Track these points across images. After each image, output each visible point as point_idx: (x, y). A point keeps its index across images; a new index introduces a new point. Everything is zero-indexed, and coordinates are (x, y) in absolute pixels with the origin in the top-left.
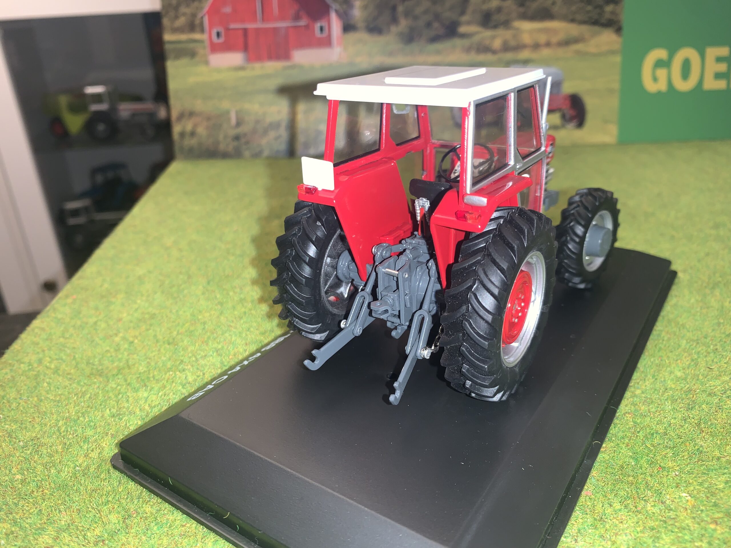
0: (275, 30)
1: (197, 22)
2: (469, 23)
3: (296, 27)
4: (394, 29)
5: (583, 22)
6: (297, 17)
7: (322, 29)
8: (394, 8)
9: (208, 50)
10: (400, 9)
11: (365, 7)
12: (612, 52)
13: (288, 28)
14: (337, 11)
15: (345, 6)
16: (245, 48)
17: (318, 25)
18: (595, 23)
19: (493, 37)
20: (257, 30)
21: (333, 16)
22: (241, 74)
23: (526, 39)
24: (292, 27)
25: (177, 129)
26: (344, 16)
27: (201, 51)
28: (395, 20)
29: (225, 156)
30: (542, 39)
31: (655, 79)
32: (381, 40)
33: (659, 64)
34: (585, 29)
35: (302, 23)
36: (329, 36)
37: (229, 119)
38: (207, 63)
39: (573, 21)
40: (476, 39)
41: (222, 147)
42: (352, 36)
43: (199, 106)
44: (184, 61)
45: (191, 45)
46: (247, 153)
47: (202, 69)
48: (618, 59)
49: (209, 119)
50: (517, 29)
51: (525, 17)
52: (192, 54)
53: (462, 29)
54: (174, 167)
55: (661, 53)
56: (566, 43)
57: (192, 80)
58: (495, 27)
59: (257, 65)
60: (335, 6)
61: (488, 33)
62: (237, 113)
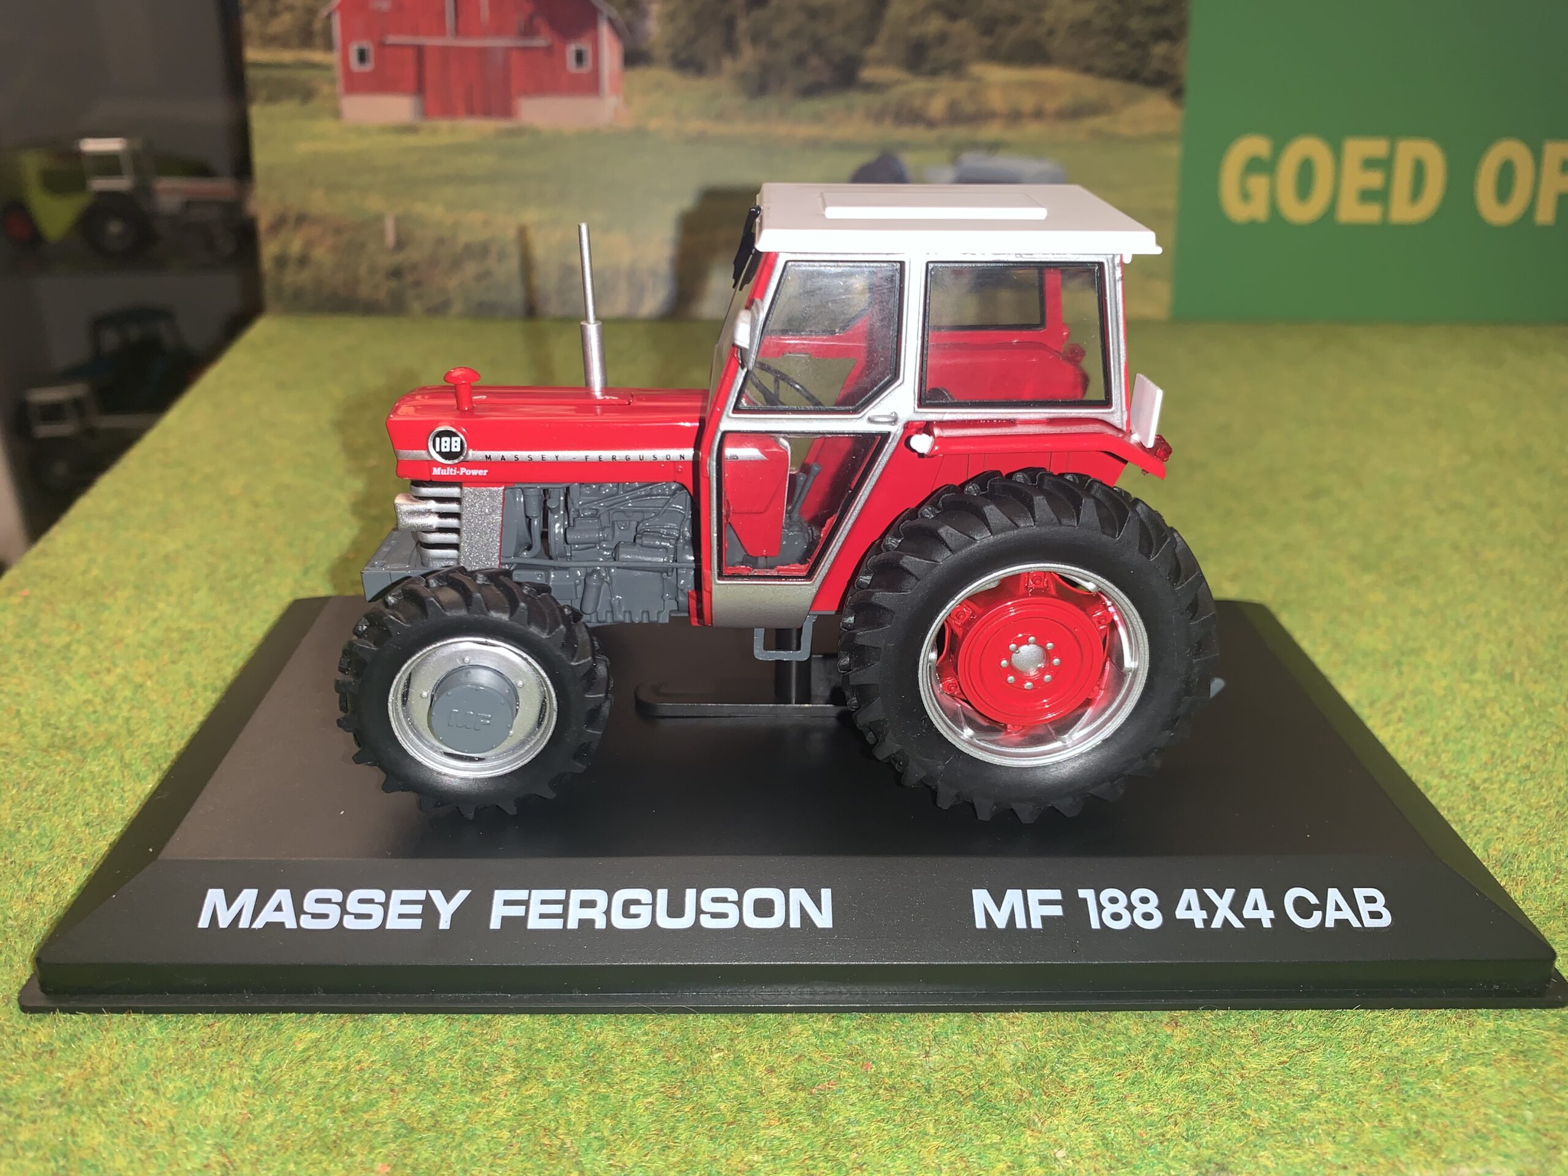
0: (483, 52)
1: (318, 25)
2: (881, 62)
3: (525, 49)
4: (728, 64)
5: (1109, 75)
6: (529, 31)
7: (580, 57)
8: (730, 24)
9: (340, 87)
10: (743, 25)
11: (671, 17)
12: (1163, 138)
13: (508, 50)
14: (611, 22)
15: (628, 12)
16: (419, 89)
17: (571, 49)
18: (1132, 76)
19: (930, 94)
20: (445, 51)
21: (605, 32)
22: (410, 140)
23: (996, 100)
24: (518, 48)
25: (269, 250)
26: (626, 33)
27: (326, 89)
28: (730, 47)
29: (369, 309)
30: (1028, 102)
31: (1246, 196)
32: (700, 87)
33: (1255, 166)
34: (1111, 89)
35: (540, 42)
36: (596, 73)
37: (382, 234)
38: (337, 114)
39: (1088, 70)
40: (896, 93)
41: (364, 291)
42: (642, 76)
43: (318, 202)
44: (289, 106)
45: (305, 74)
46: (416, 306)
47: (327, 125)
48: (1174, 151)
49: (338, 231)
50: (978, 80)
51: (992, 55)
52: (307, 94)
53: (868, 74)
54: (261, 329)
55: (1256, 145)
56: (1076, 112)
57: (303, 148)
58: (935, 72)
59: (444, 124)
60: (608, 10)
61: (919, 85)
62: (398, 220)
